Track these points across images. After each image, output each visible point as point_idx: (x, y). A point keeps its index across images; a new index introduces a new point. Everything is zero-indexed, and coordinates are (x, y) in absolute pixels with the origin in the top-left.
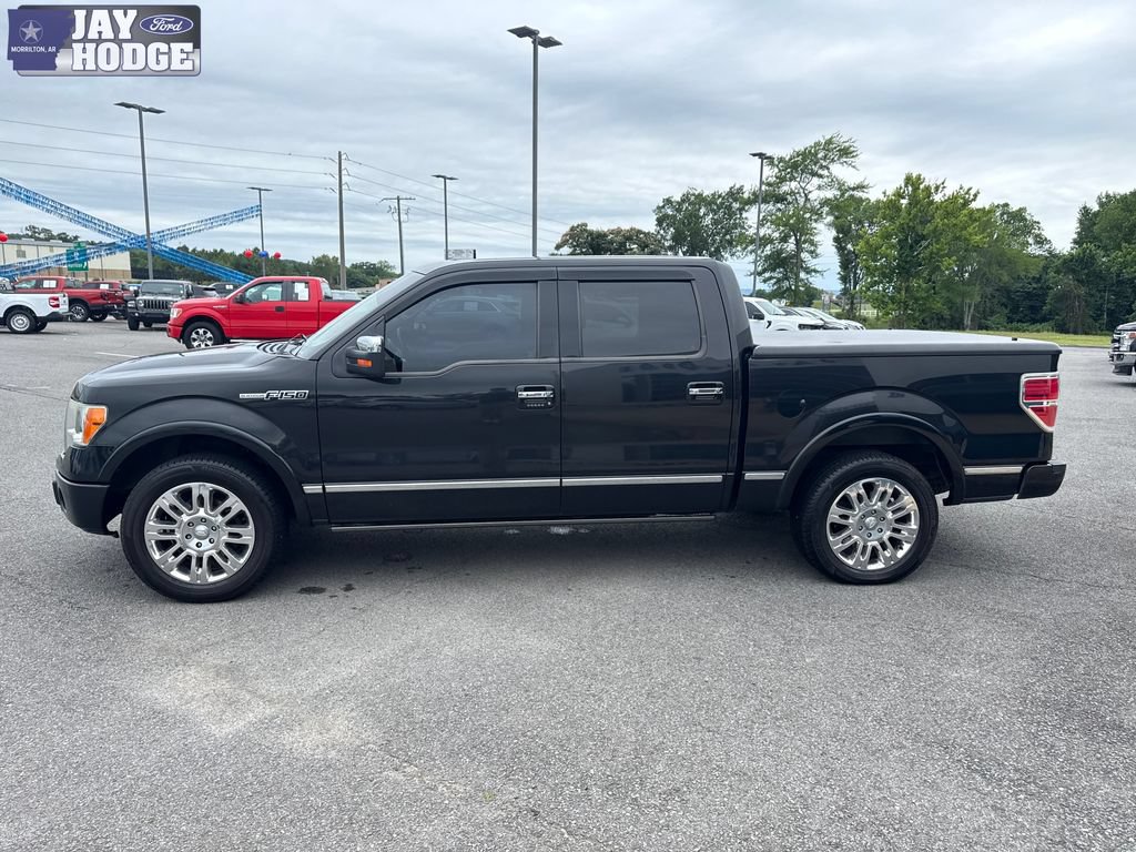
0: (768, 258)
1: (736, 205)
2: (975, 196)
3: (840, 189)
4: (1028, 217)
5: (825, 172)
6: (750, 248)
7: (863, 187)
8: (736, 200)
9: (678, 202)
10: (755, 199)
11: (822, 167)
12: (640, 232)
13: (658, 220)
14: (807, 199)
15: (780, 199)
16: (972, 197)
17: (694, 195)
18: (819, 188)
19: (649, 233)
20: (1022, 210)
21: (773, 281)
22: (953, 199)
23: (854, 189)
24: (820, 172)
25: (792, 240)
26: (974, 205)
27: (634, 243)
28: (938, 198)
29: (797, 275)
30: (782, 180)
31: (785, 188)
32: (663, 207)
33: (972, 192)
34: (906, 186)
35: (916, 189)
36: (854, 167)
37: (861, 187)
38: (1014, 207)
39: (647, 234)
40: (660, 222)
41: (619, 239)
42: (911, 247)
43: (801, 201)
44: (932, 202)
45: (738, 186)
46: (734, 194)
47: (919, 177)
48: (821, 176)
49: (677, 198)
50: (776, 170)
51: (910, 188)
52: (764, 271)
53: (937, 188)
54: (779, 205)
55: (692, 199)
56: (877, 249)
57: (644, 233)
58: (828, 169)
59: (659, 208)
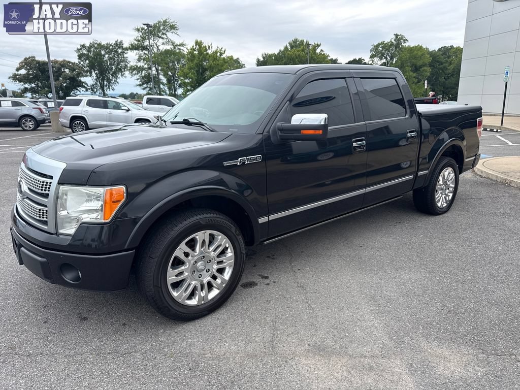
0: (143, 78)
1: (120, 51)
2: (224, 51)
3: (173, 45)
4: (241, 62)
5: (164, 36)
6: (134, 72)
7: (184, 45)
8: (119, 48)
9: (88, 47)
10: (133, 48)
11: (163, 34)
12: (69, 62)
13: (78, 56)
14: (158, 49)
15: (145, 48)
16: (223, 52)
17: (96, 43)
18: (163, 44)
19: (75, 63)
20: (238, 59)
21: (148, 89)
22: (216, 52)
23: (179, 45)
24: (163, 36)
25: (154, 69)
26: (224, 56)
27: (67, 69)
28: (210, 52)
29: (159, 87)
30: (144, 39)
31: (147, 43)
32: (81, 49)
33: (223, 50)
34: (196, 45)
35: (200, 47)
36: (178, 35)
37: (182, 45)
38: (235, 58)
39: (74, 64)
40: (80, 57)
41: (57, 65)
42: (202, 74)
43: (155, 50)
44: (208, 54)
45: (119, 41)
46: (119, 45)
47: (201, 42)
48: (163, 38)
49: (87, 45)
50: (141, 34)
51: (198, 47)
52: (143, 84)
53: (209, 47)
54: (145, 51)
55: (96, 46)
56: (187, 74)
57: (72, 63)
58: (166, 35)
59: (78, 49)
